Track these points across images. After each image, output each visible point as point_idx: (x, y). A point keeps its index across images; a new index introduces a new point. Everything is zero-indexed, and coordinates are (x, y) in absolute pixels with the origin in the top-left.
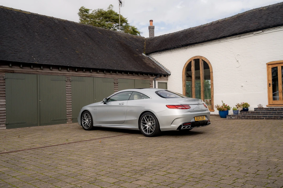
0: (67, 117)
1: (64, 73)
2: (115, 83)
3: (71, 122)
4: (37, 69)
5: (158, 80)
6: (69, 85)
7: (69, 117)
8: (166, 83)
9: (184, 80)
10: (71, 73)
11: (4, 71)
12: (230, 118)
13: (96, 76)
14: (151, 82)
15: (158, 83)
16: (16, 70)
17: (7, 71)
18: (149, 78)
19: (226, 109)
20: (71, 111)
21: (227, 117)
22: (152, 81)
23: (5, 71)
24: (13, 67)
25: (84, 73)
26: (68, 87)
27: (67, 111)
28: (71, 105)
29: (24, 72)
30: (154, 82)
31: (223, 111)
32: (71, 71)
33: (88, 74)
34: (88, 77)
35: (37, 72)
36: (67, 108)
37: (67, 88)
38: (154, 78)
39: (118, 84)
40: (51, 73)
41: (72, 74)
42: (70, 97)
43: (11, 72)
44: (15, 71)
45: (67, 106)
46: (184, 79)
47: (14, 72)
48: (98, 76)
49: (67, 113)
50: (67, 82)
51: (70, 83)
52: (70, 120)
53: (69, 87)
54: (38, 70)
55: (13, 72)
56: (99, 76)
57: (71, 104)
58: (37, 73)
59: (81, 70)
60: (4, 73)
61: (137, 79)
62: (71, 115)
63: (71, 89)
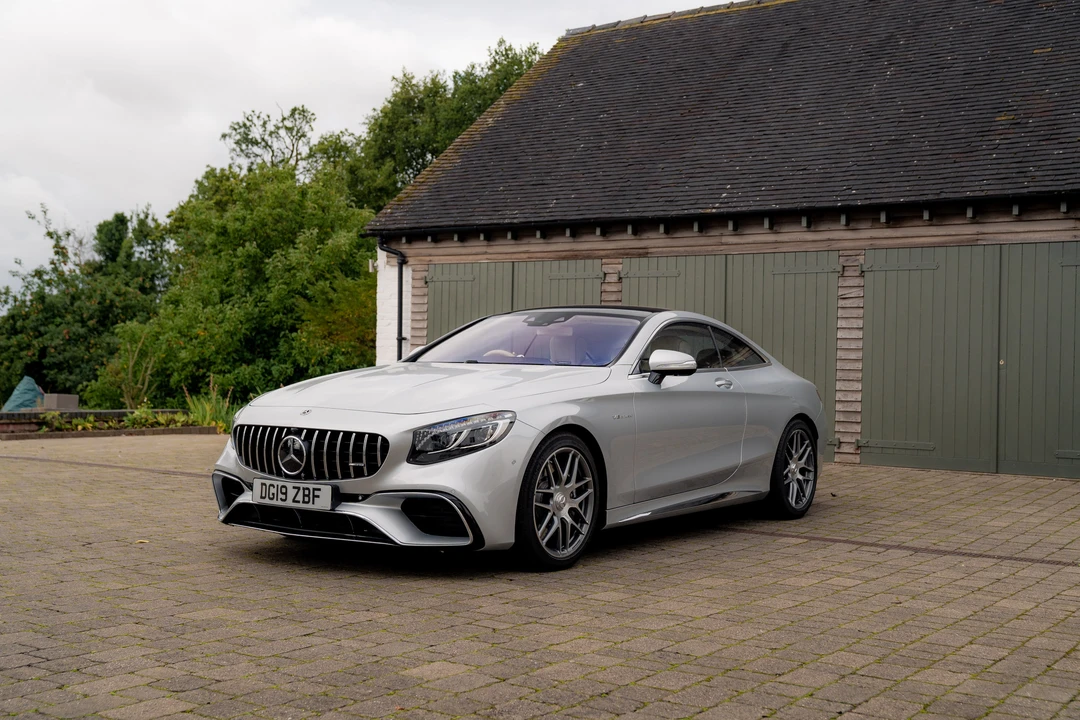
0: (837, 436)
1: (829, 240)
3: (857, 459)
4: (722, 235)
6: (855, 292)
7: (847, 437)
10: (867, 233)
11: (620, 254)
13: (1010, 236)
16: (653, 245)
17: (628, 251)
20: (857, 407)
23: (622, 251)
24: (645, 236)
25: (933, 230)
26: (846, 301)
27: (839, 407)
28: (857, 381)
29: (677, 252)
32: (868, 224)
33: (960, 230)
34: (960, 244)
35: (723, 244)
36: (839, 396)
37: (842, 303)
40: (776, 242)
41: (872, 238)
42: (853, 345)
43: (640, 256)
44: (650, 250)
45: (839, 386)
47: (647, 253)
48: (1022, 236)
49: (839, 417)
50: (842, 276)
51: (859, 282)
52: (852, 451)
53: (851, 301)
54: (725, 239)
55: (643, 254)
56: (1031, 235)
57: (859, 375)
58: (722, 247)
59: (913, 218)
60: (621, 260)
62: (858, 428)
63: (861, 311)
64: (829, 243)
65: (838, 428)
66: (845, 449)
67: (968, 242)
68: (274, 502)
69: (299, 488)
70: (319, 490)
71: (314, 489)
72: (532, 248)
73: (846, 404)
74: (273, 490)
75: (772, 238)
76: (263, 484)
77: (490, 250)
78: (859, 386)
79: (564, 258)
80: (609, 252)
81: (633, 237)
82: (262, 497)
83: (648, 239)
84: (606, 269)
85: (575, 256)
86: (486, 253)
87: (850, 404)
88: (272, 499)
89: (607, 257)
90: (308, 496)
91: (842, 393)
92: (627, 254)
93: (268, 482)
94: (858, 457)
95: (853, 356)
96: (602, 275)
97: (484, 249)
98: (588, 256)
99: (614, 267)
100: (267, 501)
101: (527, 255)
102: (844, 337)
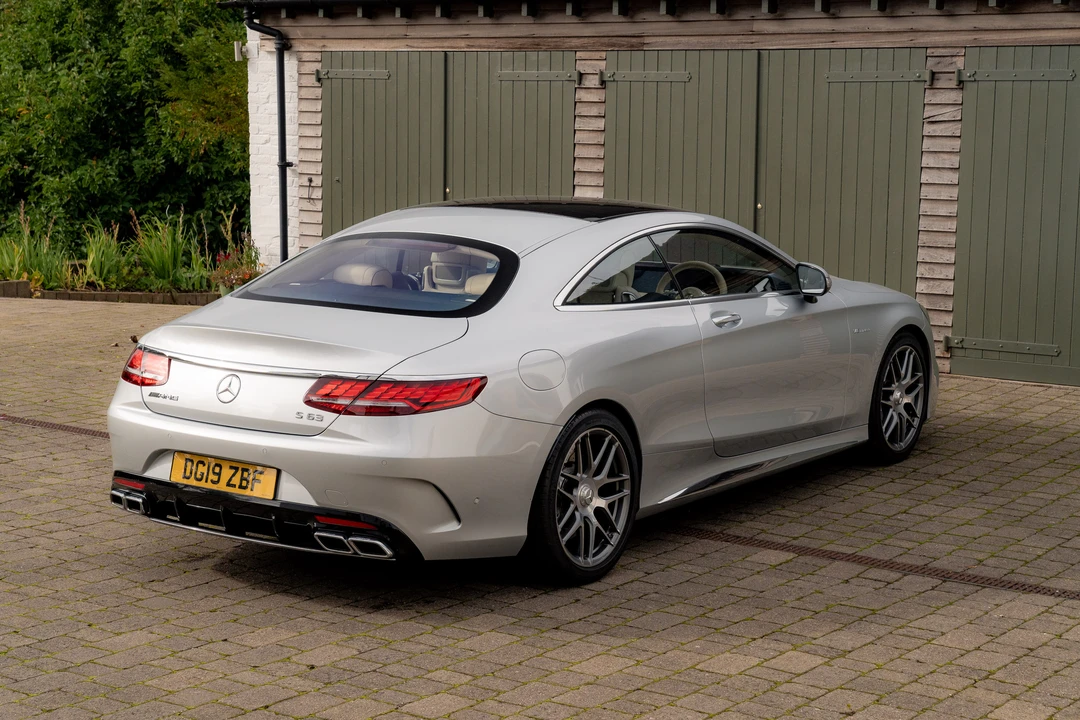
1: (913, 31)
4: (753, 19)
6: (949, 113)
10: (967, 23)
11: (602, 44)
16: (650, 32)
17: (614, 40)
23: (606, 40)
24: (640, 17)
25: (1068, 19)
26: (935, 127)
29: (686, 44)
32: (971, 7)
35: (753, 33)
37: (928, 129)
40: (833, 33)
41: (975, 31)
43: (632, 48)
44: (647, 40)
47: (643, 44)
50: (931, 87)
54: (757, 26)
55: (636, 45)
58: (754, 38)
60: (604, 54)
64: (912, 36)
72: (474, 32)
75: (827, 25)
77: (412, 32)
79: (520, 48)
80: (586, 40)
81: (622, 19)
83: (644, 22)
84: (582, 67)
85: (536, 44)
86: (405, 37)
89: (584, 48)
92: (613, 45)
96: (576, 77)
97: (400, 31)
98: (555, 46)
99: (592, 65)
101: (468, 42)
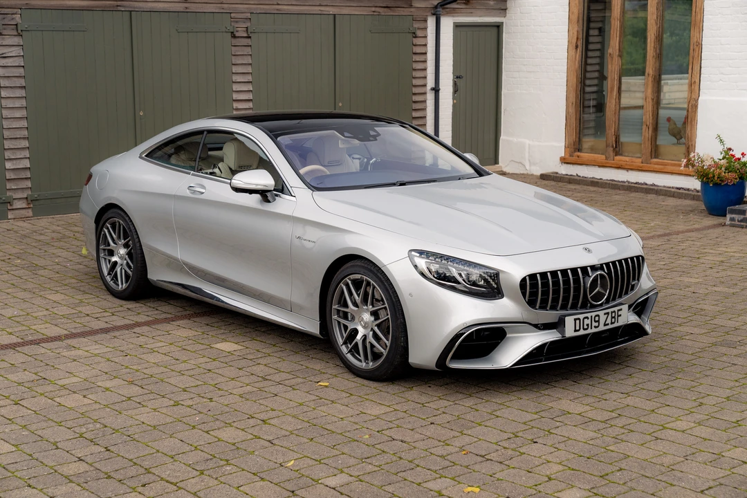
0: (9, 194)
2: (237, 34)
3: (30, 213)
5: (452, 12)
7: (19, 193)
8: (498, 27)
9: (575, 17)
12: (741, 221)
14: (421, 25)
15: (457, 26)
18: (411, 6)
19: (732, 177)
20: (27, 164)
21: (729, 216)
22: (426, 21)
27: (8, 165)
28: (24, 138)
30: (431, 22)
31: (716, 184)
36: (8, 154)
38: (436, 7)
39: (250, 37)
42: (18, 104)
45: (7, 144)
46: (576, 11)
49: (9, 175)
51: (16, 40)
52: (24, 205)
53: (11, 60)
57: (25, 133)
61: (346, 11)
62: (29, 184)
63: (22, 70)
65: (9, 186)
66: (18, 204)
67: (110, 7)
68: (589, 331)
69: (608, 313)
70: (621, 310)
71: (619, 310)
73: (15, 162)
74: (587, 322)
76: (575, 320)
78: (25, 144)
82: (576, 331)
87: (18, 161)
88: (587, 329)
90: (614, 317)
91: (11, 151)
93: (581, 317)
94: (30, 211)
95: (18, 114)
100: (582, 332)
102: (8, 96)
